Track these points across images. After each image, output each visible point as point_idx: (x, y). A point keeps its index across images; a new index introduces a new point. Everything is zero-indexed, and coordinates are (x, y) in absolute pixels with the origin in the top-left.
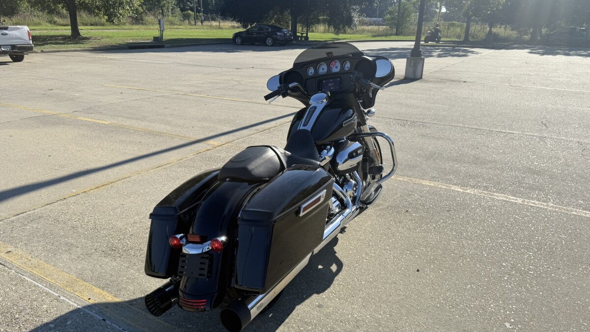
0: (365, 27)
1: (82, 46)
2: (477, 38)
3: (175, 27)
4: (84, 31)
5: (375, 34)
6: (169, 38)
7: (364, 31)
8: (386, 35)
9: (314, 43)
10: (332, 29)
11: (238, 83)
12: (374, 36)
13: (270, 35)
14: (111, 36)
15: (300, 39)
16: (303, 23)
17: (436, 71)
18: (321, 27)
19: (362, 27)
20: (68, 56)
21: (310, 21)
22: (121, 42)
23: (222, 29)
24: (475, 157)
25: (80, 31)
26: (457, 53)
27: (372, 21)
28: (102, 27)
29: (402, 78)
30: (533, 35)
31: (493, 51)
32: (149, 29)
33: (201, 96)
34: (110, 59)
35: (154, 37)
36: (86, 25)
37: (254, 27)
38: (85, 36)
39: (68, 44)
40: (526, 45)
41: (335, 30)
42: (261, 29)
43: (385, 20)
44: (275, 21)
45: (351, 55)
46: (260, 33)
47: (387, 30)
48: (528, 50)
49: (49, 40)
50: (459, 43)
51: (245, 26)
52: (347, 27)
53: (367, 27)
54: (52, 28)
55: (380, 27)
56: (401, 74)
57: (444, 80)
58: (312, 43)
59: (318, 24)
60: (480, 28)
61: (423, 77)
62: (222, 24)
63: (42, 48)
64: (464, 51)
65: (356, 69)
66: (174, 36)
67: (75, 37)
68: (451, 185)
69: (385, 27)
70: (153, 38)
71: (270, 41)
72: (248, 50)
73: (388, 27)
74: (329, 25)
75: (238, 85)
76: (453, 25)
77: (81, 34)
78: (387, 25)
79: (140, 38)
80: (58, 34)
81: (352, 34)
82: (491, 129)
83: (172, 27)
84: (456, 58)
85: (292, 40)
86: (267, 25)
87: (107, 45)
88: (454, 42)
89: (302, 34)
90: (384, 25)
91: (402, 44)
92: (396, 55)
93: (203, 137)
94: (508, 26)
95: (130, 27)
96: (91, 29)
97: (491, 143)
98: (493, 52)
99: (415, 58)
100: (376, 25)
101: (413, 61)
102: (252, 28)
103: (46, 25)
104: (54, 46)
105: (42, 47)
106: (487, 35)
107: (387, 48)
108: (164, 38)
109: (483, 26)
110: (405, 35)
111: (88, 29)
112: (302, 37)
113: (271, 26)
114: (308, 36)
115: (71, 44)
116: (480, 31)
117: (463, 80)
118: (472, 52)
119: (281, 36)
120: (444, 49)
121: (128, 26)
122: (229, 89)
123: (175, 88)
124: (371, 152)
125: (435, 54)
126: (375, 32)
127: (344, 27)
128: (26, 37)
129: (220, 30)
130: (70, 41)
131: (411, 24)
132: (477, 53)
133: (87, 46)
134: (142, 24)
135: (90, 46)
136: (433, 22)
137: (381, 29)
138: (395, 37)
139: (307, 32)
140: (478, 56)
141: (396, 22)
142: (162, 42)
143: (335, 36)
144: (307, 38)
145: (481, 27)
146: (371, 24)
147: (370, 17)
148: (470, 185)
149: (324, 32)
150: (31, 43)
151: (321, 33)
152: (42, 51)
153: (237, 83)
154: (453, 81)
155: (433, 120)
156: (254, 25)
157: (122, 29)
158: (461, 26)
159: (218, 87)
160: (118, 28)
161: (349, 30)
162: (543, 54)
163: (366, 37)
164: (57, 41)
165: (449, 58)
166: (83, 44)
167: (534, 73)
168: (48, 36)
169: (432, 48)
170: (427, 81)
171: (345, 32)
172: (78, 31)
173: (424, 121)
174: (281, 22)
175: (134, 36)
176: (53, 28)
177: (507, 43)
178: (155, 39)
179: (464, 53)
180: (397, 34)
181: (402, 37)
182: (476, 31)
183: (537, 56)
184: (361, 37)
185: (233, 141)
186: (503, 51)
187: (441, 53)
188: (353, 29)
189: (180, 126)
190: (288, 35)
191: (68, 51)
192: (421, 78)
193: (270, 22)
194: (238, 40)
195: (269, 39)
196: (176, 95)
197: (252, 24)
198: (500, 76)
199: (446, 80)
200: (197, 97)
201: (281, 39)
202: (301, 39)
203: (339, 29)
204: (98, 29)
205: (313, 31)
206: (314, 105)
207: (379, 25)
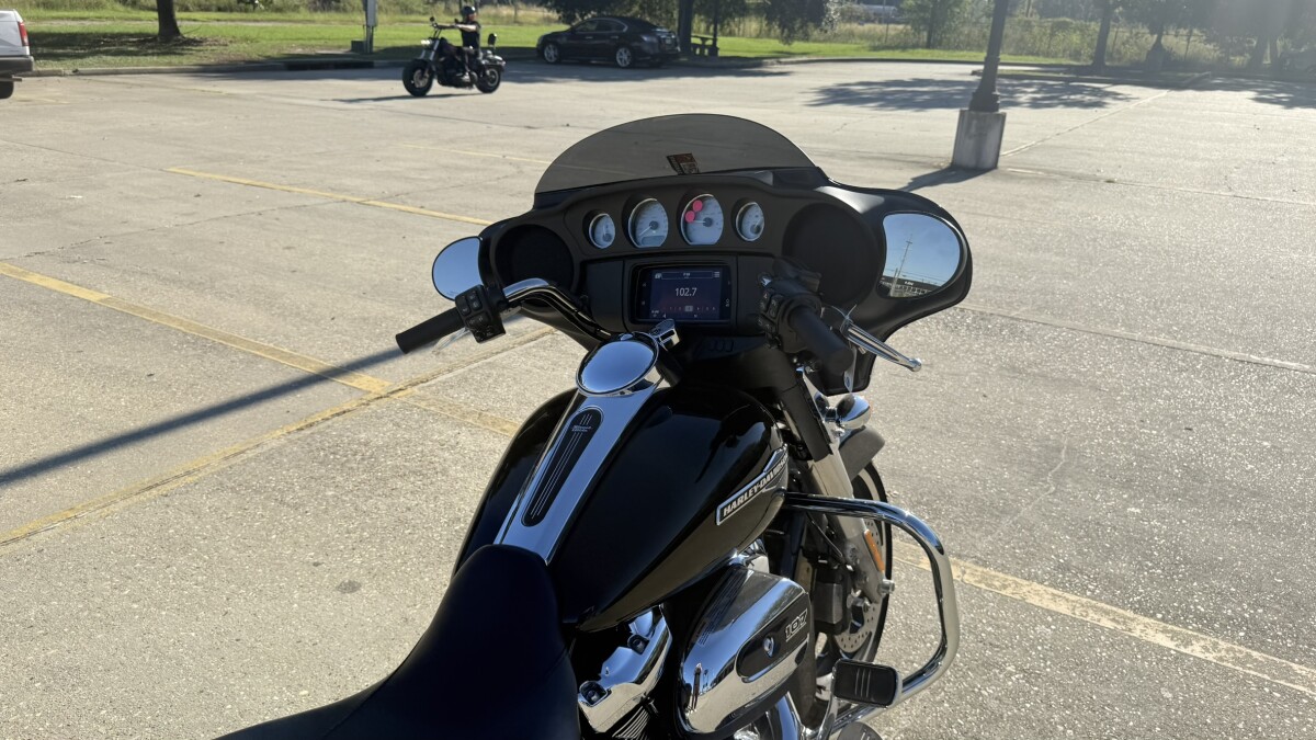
0: (855, 27)
1: (175, 59)
2: (1120, 59)
3: (413, 17)
4: (189, 23)
5: (877, 43)
6: (389, 44)
7: (851, 35)
8: (904, 48)
9: (733, 62)
10: (777, 30)
11: (514, 170)
12: (875, 49)
13: (625, 41)
14: (255, 36)
15: (698, 52)
16: (707, 14)
17: (1032, 148)
18: (752, 25)
19: (848, 26)
20: (131, 86)
21: (723, 8)
22: (274, 53)
23: (520, 24)
24: (1187, 470)
25: (179, 23)
26: (1078, 97)
27: (871, 12)
28: (244, 16)
29: (945, 165)
30: (1257, 54)
31: (1164, 93)
32: (353, 21)
33: (403, 208)
34: (230, 96)
35: (354, 43)
36: (207, 9)
37: (591, 22)
38: (191, 36)
39: (146, 55)
40: (1243, 80)
41: (783, 32)
42: (602, 26)
43: (901, 11)
44: (641, 7)
45: (769, 179)
46: (603, 37)
47: (906, 34)
48: (1252, 94)
49: (107, 44)
50: (1081, 72)
51: (567, 19)
52: (811, 25)
53: (860, 27)
54: (128, 15)
55: (891, 26)
56: (942, 153)
57: (1055, 173)
58: (725, 63)
59: (742, 15)
60: (1127, 34)
61: (1000, 164)
62: (521, 13)
63: (78, 64)
64: (1095, 92)
65: (789, 248)
66: (402, 39)
67: (168, 39)
68: (1130, 614)
69: (901, 27)
70: (349, 44)
71: (625, 57)
72: (570, 76)
73: (909, 27)
74: (770, 20)
75: (513, 176)
76: (1063, 26)
77: (181, 30)
78: (907, 23)
79: (322, 42)
80: (132, 31)
81: (824, 41)
82: (1216, 351)
83: (406, 17)
84: (1076, 109)
85: (677, 55)
86: (621, 18)
87: (240, 58)
88: (1069, 68)
89: (704, 39)
90: (898, 23)
91: (943, 71)
92: (926, 97)
93: (348, 357)
94: (1195, 31)
95: (309, 17)
96: (218, 20)
97: (1227, 408)
98: (1166, 97)
99: (982, 114)
100: (880, 22)
101: (975, 122)
102: (584, 23)
103: (113, 9)
104: (109, 58)
105: (79, 61)
106: (1149, 53)
107: (906, 78)
108: (375, 44)
109: (1134, 31)
110: (948, 47)
111: (209, 20)
112: (703, 47)
113: (631, 21)
114: (718, 45)
115: (153, 54)
116: (1127, 41)
117: (1104, 174)
118: (1115, 95)
119: (651, 44)
120: (1045, 85)
121: (304, 14)
122: (486, 188)
123: (347, 182)
124: (851, 546)
125: (1023, 98)
126: (879, 40)
127: (804, 25)
128: (15, 39)
129: (516, 26)
130: (152, 48)
131: (964, 23)
132: (1127, 99)
133: (189, 60)
134: (337, 9)
135: (195, 61)
136: (1016, 19)
137: (892, 33)
138: (925, 51)
139: (715, 35)
140: (1131, 106)
141: (928, 15)
142: (371, 53)
143: (782, 45)
144: (714, 49)
145: (1131, 32)
146: (868, 20)
147: (865, 3)
148: (1199, 617)
149: (758, 36)
150: (28, 53)
151: (751, 37)
152: (76, 72)
153: (511, 170)
154: (1079, 178)
155: (1040, 309)
156: (590, 16)
157: (290, 21)
158: (1082, 30)
159: (459, 182)
160: (282, 17)
161: (816, 33)
162: (1290, 104)
163: (857, 50)
164: (124, 48)
165: (1060, 110)
166: (182, 54)
167: (1285, 159)
168: (105, 35)
169: (1015, 82)
170: (1010, 177)
171: (806, 38)
172: (175, 24)
173: (1013, 314)
174: (655, 10)
175: (310, 39)
176: (130, 16)
177: (1197, 75)
178: (356, 45)
179: (1094, 99)
180: (929, 46)
181: (942, 52)
182: (1118, 42)
183: (1277, 108)
184: (844, 50)
185: (434, 377)
186: (1190, 94)
187: (1038, 96)
188: (826, 32)
189: (298, 314)
190: (668, 42)
191: (139, 72)
192: (994, 166)
193: (629, 10)
194: (550, 53)
195: (622, 50)
196: (338, 205)
197: (586, 14)
198: (1197, 164)
199: (1061, 174)
200: (389, 211)
201: (652, 52)
202: (702, 52)
203: (792, 30)
204: (232, 20)
205: (731, 34)
206: (594, 407)
207: (888, 21)
